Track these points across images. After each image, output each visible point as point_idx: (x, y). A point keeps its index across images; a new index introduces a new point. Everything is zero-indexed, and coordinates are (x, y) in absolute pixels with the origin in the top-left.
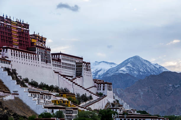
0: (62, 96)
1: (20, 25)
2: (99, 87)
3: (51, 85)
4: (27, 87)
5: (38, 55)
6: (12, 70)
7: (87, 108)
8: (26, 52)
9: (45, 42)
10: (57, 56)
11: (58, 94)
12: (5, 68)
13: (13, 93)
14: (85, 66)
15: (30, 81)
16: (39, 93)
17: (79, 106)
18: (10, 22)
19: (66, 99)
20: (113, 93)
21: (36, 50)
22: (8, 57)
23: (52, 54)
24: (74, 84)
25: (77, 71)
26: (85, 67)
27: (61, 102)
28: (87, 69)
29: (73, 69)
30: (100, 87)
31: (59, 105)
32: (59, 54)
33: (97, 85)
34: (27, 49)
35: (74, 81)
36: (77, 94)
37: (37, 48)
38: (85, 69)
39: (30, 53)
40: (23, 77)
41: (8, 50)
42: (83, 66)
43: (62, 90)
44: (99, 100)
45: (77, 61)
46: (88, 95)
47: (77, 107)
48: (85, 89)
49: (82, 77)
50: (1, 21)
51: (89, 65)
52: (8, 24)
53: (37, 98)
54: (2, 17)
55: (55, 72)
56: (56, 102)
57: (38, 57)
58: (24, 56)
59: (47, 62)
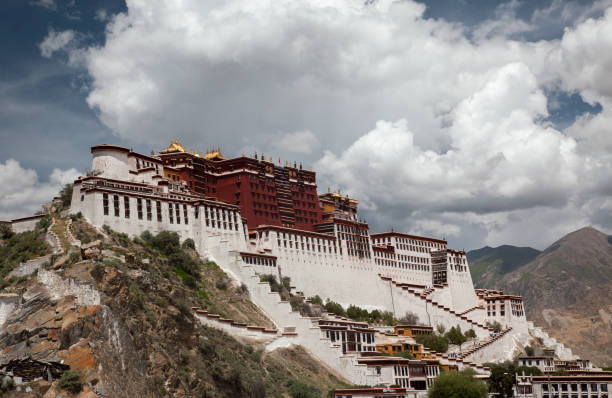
0: (401, 333)
1: (294, 174)
2: (491, 307)
3: (374, 310)
4: (317, 316)
5: (340, 240)
6: (282, 279)
7: (464, 360)
8: (310, 235)
9: (354, 210)
10: (384, 241)
11: (392, 330)
12: (265, 276)
13: (284, 332)
14: (452, 260)
15: (324, 303)
16: (345, 329)
17: (444, 355)
18: (271, 170)
19: (411, 342)
20: (528, 320)
21: (332, 230)
23: (373, 237)
24: (430, 305)
25: (434, 273)
26: (453, 263)
27: (399, 348)
28: (457, 267)
29: (426, 268)
30: (494, 307)
31: (394, 355)
32: (389, 235)
33: (486, 302)
34: (315, 228)
35: (428, 297)
36: (438, 327)
37: (335, 226)
38: (453, 267)
39: (321, 237)
40: (309, 294)
41: (271, 233)
42: (448, 260)
43: (402, 321)
44: (494, 339)
45: (432, 250)
46: (465, 328)
47: (438, 359)
48: (458, 315)
49: (446, 285)
50: (251, 168)
51: (464, 257)
52: (267, 175)
53: (340, 342)
54: (253, 160)
55: (383, 278)
56: (386, 348)
57: (340, 245)
58: (308, 245)
59: (362, 255)
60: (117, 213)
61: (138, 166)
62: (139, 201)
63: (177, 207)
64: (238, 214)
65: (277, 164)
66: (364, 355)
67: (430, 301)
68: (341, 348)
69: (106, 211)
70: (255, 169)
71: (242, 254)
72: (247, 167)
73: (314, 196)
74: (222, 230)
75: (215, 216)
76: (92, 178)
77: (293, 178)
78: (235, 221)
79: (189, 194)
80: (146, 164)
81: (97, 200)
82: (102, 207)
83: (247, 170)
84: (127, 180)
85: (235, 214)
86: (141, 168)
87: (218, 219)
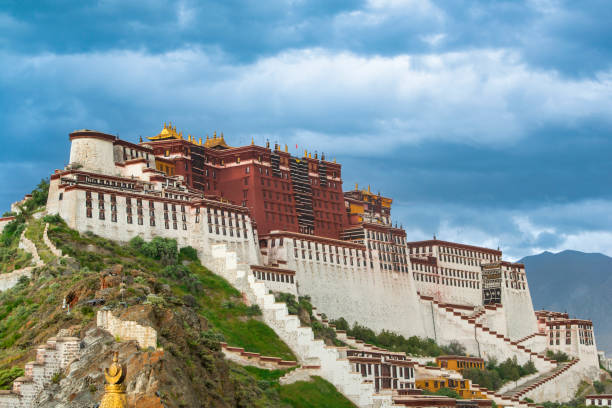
0: (444, 365)
1: (315, 168)
2: (555, 334)
3: (412, 335)
4: (343, 344)
5: (370, 250)
6: (300, 298)
7: (521, 399)
8: (333, 243)
9: (388, 212)
10: (424, 251)
11: (434, 360)
12: (282, 294)
13: (306, 364)
14: (508, 274)
15: (351, 328)
16: (378, 361)
17: (498, 393)
18: (287, 162)
19: (457, 376)
20: (598, 350)
21: (363, 237)
22: (284, 263)
23: (411, 245)
24: (479, 330)
25: (485, 291)
26: (508, 279)
27: (443, 383)
28: (514, 284)
29: (474, 285)
30: (558, 335)
31: (436, 394)
32: (431, 243)
33: (548, 328)
35: (477, 321)
36: (489, 357)
37: (365, 231)
38: (509, 285)
39: (348, 245)
40: (334, 315)
41: (286, 240)
42: (503, 275)
43: (445, 350)
44: (556, 373)
45: (483, 262)
46: (522, 360)
47: (491, 397)
48: (513, 344)
49: (501, 306)
50: (262, 159)
51: (522, 271)
52: (282, 168)
53: (372, 377)
54: (264, 150)
55: (423, 298)
56: (427, 384)
57: (371, 257)
58: (331, 255)
59: (397, 269)
60: (102, 217)
61: (125, 158)
62: (129, 202)
63: (174, 209)
64: (246, 217)
65: (293, 153)
66: (401, 393)
67: (479, 326)
68: (373, 385)
69: (89, 214)
70: (267, 160)
71: (252, 267)
72: (256, 158)
73: (338, 193)
74: (228, 237)
75: (220, 219)
76: (72, 172)
77: (313, 171)
78: (244, 226)
79: (186, 191)
80: (134, 154)
81: (78, 200)
82: (84, 208)
83: (257, 162)
84: (113, 174)
85: (243, 218)
86: (129, 160)
87: (224, 223)
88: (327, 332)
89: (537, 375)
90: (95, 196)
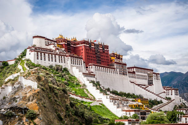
0: (137, 101)
3: (128, 93)
4: (109, 95)
5: (117, 69)
6: (97, 82)
7: (158, 110)
8: (107, 67)
9: (122, 59)
10: (132, 70)
11: (134, 99)
12: (91, 81)
13: (98, 100)
15: (111, 90)
16: (118, 99)
17: (152, 108)
19: (141, 104)
20: (180, 97)
21: (114, 66)
22: (93, 72)
23: (128, 68)
24: (147, 91)
25: (148, 81)
26: (155, 77)
27: (137, 106)
28: (157, 79)
29: (145, 79)
30: (169, 93)
31: (135, 108)
32: (133, 68)
33: (166, 91)
34: (108, 65)
35: (147, 89)
36: (150, 99)
37: (115, 64)
38: (155, 79)
39: (110, 68)
40: (106, 87)
41: (93, 66)
43: (137, 97)
44: (168, 103)
45: (148, 73)
46: (159, 99)
47: (150, 110)
48: (156, 95)
49: (153, 85)
50: (87, 44)
51: (159, 75)
52: (92, 46)
53: (117, 104)
54: (87, 41)
55: (131, 82)
56: (132, 106)
57: (117, 71)
58: (106, 71)
59: (124, 74)
60: (41, 59)
61: (48, 43)
62: (49, 55)
63: (61, 57)
64: (82, 60)
68: (117, 106)
69: (38, 59)
70: (88, 44)
71: (83, 73)
72: (85, 44)
73: (108, 54)
74: (77, 65)
75: (74, 60)
76: (33, 47)
77: (101, 47)
78: (81, 62)
79: (65, 53)
80: (51, 42)
81: (34, 55)
82: (36, 57)
83: (85, 45)
84: (45, 48)
85: (81, 60)
86: (49, 44)
87: (75, 61)
88: (104, 91)
89: (163, 104)
90: (39, 53)
